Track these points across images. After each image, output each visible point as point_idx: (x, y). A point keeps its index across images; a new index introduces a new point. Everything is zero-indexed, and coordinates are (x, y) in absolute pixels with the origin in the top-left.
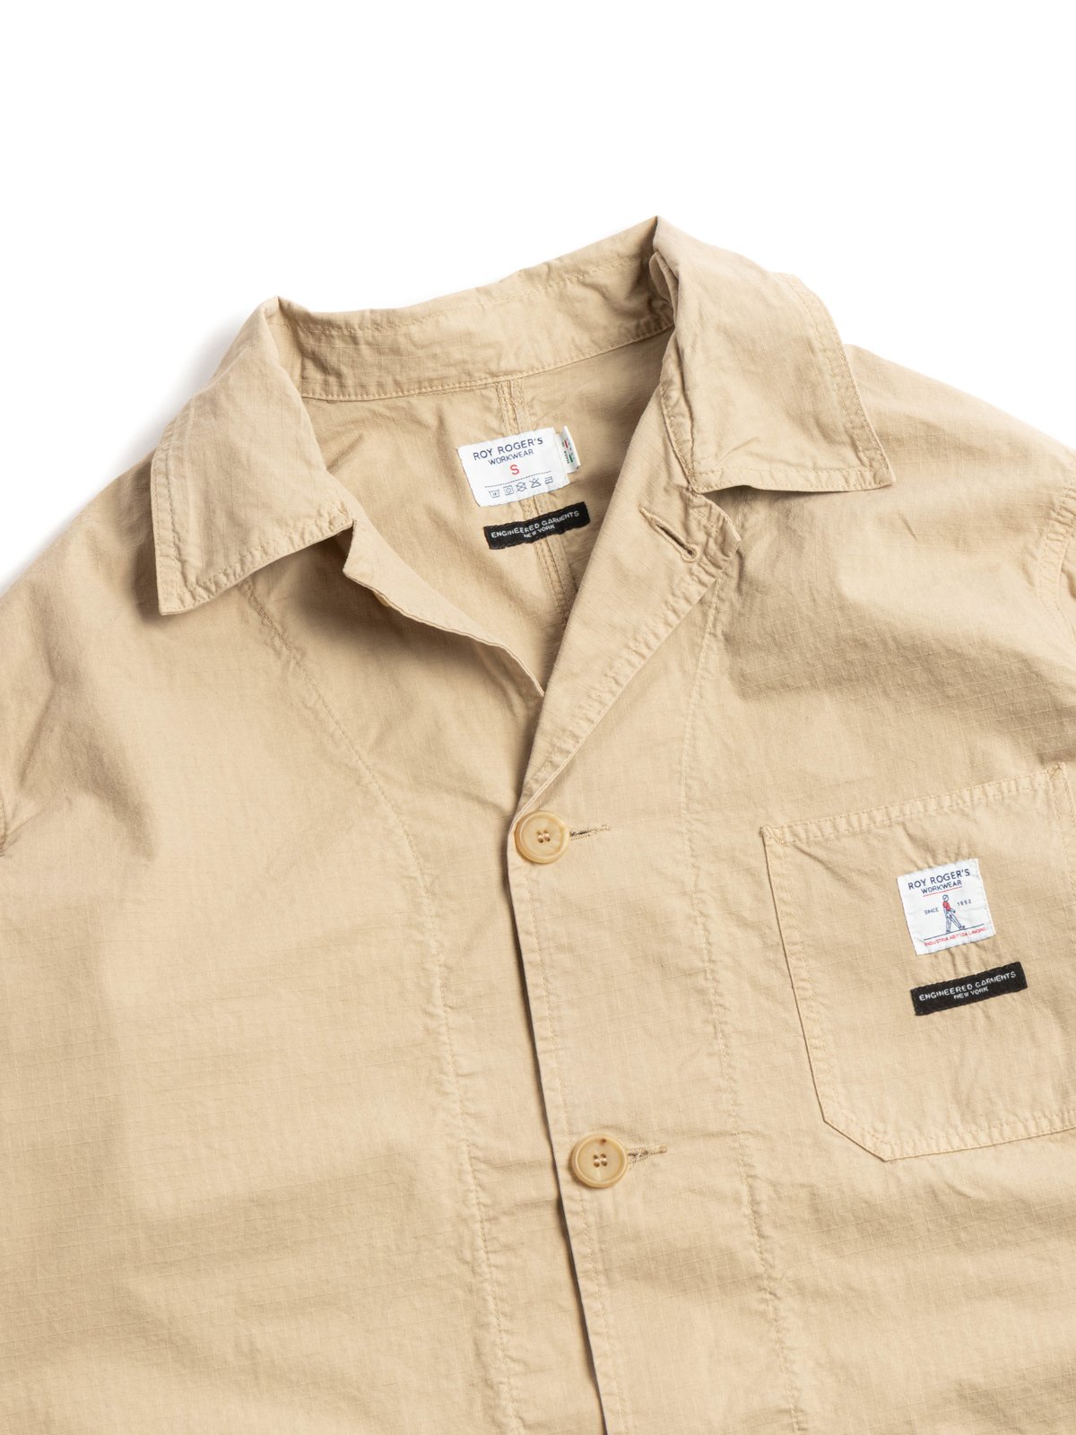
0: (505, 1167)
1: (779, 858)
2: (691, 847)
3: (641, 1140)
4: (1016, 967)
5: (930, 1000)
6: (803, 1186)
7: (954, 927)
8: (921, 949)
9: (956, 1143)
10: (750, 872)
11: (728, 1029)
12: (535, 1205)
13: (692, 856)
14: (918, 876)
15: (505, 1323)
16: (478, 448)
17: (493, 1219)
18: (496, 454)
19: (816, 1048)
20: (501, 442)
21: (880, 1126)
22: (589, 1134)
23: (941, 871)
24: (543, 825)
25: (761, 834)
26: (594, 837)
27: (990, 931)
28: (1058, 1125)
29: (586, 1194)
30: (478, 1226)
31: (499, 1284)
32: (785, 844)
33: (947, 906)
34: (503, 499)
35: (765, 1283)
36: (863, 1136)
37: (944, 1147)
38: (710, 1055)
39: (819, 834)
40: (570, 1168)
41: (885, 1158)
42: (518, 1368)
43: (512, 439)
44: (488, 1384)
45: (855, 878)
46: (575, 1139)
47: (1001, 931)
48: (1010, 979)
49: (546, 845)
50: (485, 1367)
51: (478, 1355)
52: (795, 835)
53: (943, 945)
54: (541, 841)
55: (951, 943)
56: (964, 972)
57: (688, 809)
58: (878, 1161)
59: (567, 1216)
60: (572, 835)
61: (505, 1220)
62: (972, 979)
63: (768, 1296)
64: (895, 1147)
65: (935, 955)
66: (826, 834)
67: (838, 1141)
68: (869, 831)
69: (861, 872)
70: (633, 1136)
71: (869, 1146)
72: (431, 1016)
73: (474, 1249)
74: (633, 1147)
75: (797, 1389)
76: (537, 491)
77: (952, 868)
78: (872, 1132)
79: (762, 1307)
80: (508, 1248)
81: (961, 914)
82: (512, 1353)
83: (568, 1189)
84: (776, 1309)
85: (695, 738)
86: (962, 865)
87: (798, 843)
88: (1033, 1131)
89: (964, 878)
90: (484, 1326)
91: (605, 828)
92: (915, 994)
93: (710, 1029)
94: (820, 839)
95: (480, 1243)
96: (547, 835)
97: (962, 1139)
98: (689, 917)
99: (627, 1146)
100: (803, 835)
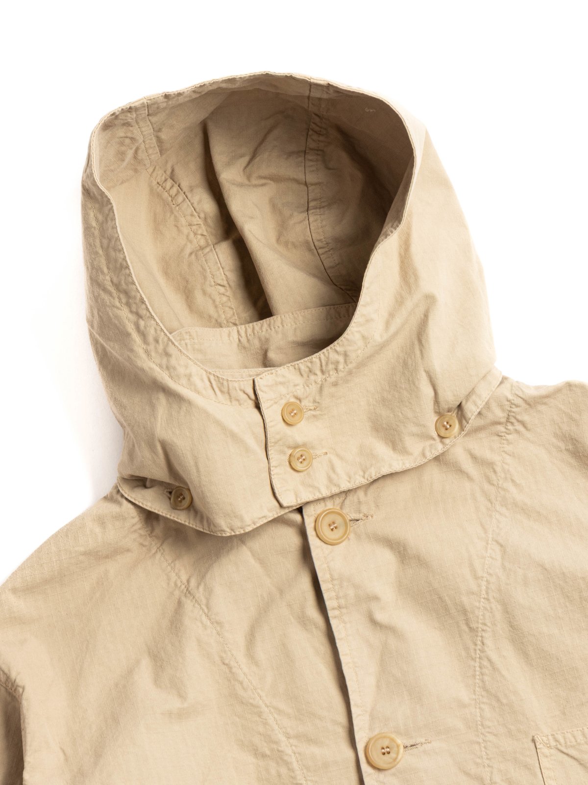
1: (547, 757)
2: (486, 753)
10: (527, 767)
13: (487, 759)
24: (386, 743)
25: (534, 741)
26: (420, 748)
32: (550, 747)
39: (573, 740)
49: (387, 756)
52: (556, 740)
54: (384, 754)
57: (482, 725)
60: (406, 747)
66: (579, 741)
85: (482, 674)
87: (559, 746)
91: (427, 742)
94: (575, 743)
96: (388, 750)
100: (562, 741)
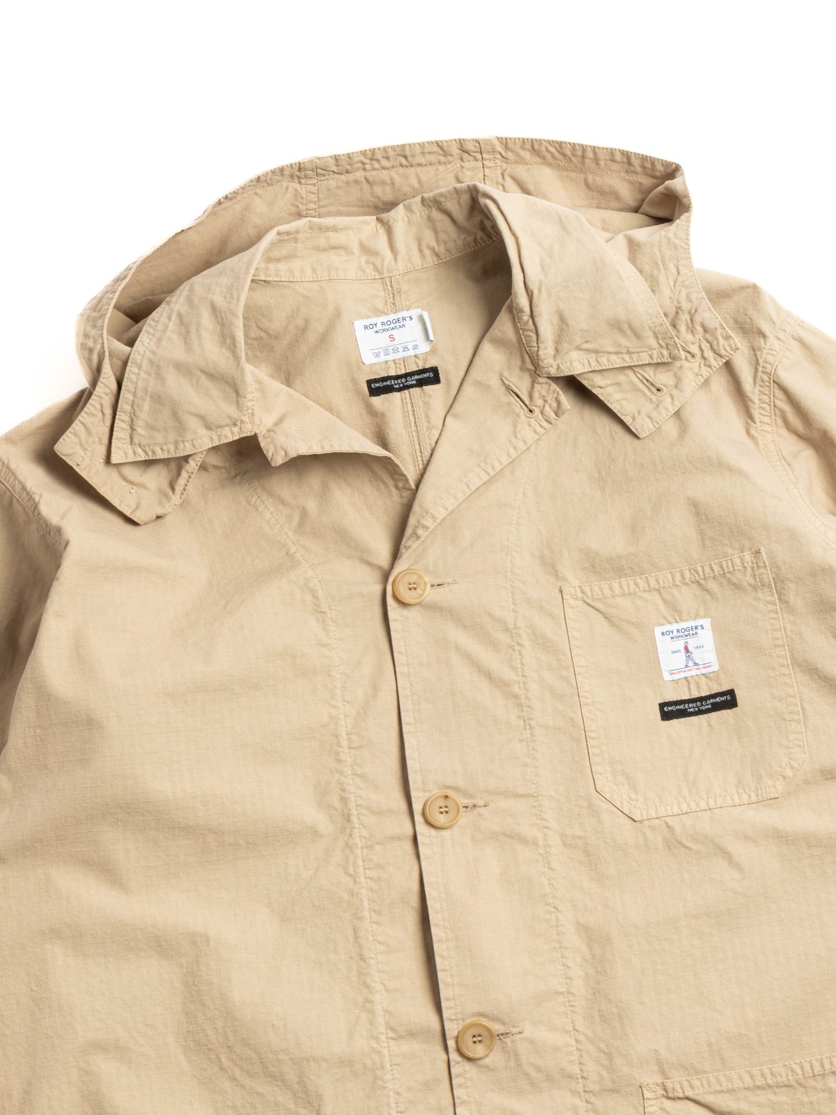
0: (379, 813)
1: (572, 608)
2: (513, 598)
3: (472, 797)
4: (731, 692)
5: (671, 711)
6: (580, 838)
7: (691, 664)
8: (667, 677)
9: (685, 808)
10: (551, 616)
11: (533, 723)
12: (398, 838)
13: (513, 604)
14: (667, 628)
15: (375, 917)
16: (367, 322)
17: (370, 847)
18: (379, 327)
19: (592, 738)
20: (384, 319)
21: (633, 796)
22: (436, 792)
23: (684, 625)
24: (413, 578)
25: (561, 591)
26: (447, 588)
27: (716, 668)
28: (754, 798)
29: (433, 832)
30: (359, 851)
31: (372, 890)
32: (576, 599)
33: (686, 649)
34: (383, 358)
35: (550, 900)
36: (622, 803)
37: (676, 811)
38: (521, 741)
39: (600, 593)
40: (424, 815)
41: (636, 819)
42: (382, 948)
43: (392, 317)
44: (362, 958)
45: (625, 626)
46: (427, 795)
47: (722, 667)
48: (727, 700)
49: (413, 592)
50: (360, 947)
51: (356, 938)
52: (583, 592)
53: (682, 675)
54: (411, 589)
55: (688, 674)
56: (695, 694)
57: (512, 572)
58: (631, 821)
59: (420, 846)
60: (432, 586)
61: (378, 848)
62: (701, 699)
63: (552, 909)
64: (643, 811)
65: (677, 681)
66: (605, 594)
67: (604, 805)
68: (635, 594)
69: (629, 622)
70: (466, 794)
71: (626, 810)
72: (334, 707)
73: (355, 865)
74: (466, 801)
75: (569, 978)
76: (406, 354)
77: (692, 624)
78: (628, 800)
79: (548, 916)
80: (378, 866)
81: (696, 655)
82: (380, 938)
83: (421, 828)
84: (557, 919)
85: (518, 524)
86: (699, 622)
87: (585, 598)
88: (737, 801)
89: (699, 631)
90: (360, 918)
91: (455, 582)
92: (662, 706)
93: (521, 723)
94: (601, 596)
95: (360, 862)
96: (415, 586)
97: (689, 806)
98: (510, 646)
99: (464, 801)
100: (589, 593)
